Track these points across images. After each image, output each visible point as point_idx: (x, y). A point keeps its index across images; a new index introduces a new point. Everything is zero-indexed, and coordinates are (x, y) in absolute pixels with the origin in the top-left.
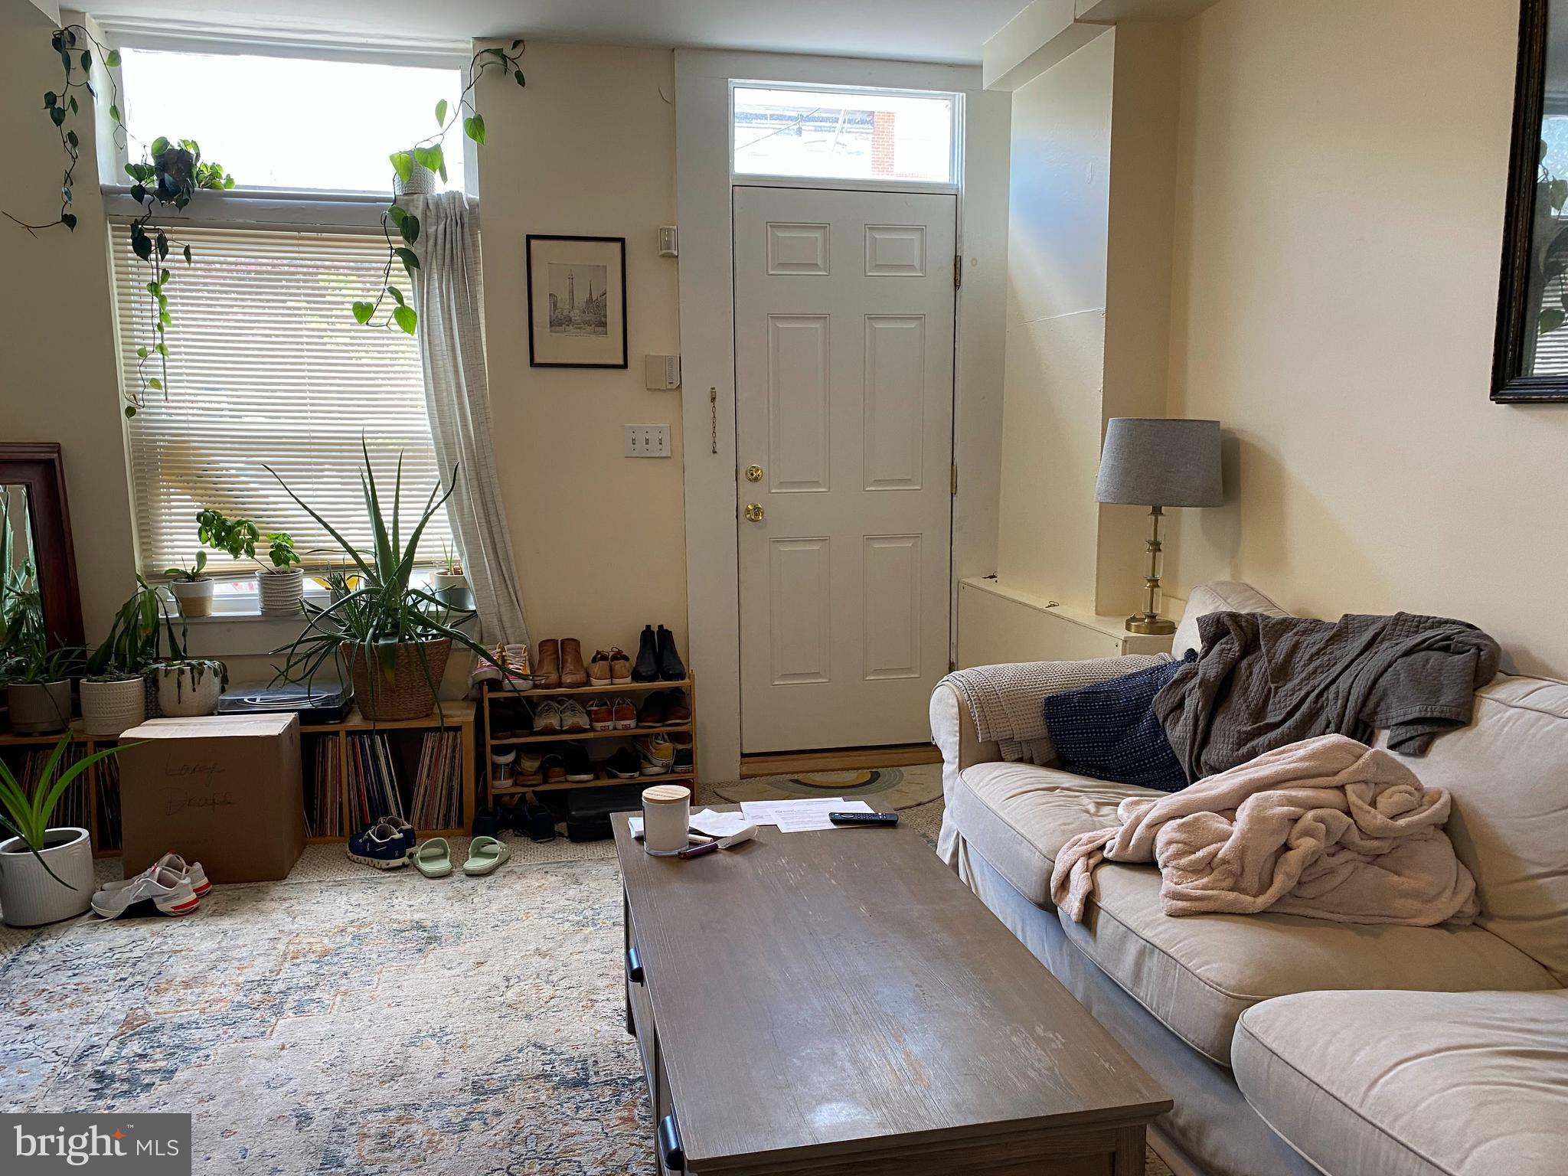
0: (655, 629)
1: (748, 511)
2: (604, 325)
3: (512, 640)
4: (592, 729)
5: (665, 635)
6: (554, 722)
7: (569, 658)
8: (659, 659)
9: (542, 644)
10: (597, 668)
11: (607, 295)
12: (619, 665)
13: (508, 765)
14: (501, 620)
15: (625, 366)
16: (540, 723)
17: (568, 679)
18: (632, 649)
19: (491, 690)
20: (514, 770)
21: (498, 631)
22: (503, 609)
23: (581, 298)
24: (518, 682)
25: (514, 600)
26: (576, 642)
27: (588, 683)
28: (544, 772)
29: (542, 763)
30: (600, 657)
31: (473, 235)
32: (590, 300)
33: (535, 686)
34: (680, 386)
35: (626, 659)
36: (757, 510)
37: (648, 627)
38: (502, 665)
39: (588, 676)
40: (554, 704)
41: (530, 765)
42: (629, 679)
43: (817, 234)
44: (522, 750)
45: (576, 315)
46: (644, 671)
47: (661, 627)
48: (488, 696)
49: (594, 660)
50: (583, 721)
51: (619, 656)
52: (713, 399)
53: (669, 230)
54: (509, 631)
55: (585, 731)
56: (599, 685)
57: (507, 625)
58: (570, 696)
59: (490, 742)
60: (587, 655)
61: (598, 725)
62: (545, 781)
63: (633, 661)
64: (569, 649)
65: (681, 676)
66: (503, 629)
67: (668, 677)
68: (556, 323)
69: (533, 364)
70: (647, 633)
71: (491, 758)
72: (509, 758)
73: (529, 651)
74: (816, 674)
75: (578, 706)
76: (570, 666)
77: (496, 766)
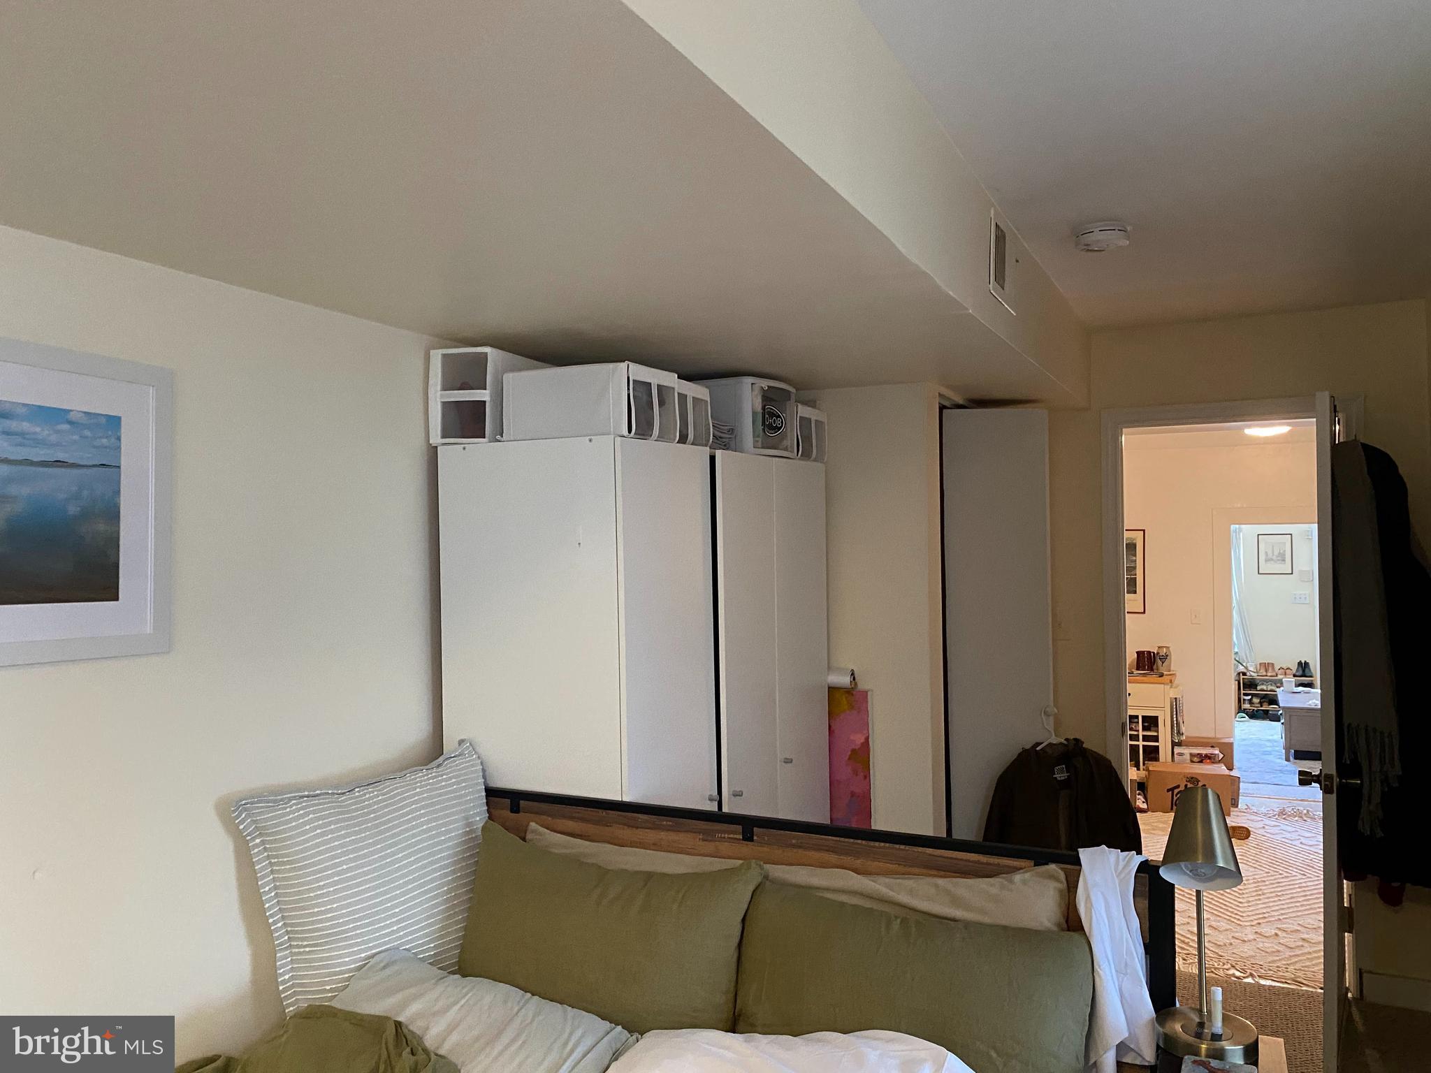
0: (1303, 662)
2: (1284, 560)
3: (1249, 661)
5: (1306, 664)
6: (1265, 687)
7: (1270, 669)
8: (1304, 671)
9: (1260, 664)
10: (1280, 672)
11: (1286, 551)
12: (1288, 672)
13: (1247, 699)
14: (1246, 655)
15: (1292, 574)
16: (1259, 688)
17: (1269, 674)
18: (1294, 668)
19: (1242, 675)
20: (1250, 702)
21: (1244, 658)
22: (1246, 652)
23: (1276, 553)
24: (1252, 673)
25: (1251, 649)
26: (1273, 664)
27: (1277, 675)
28: (1261, 703)
29: (1260, 701)
30: (1281, 668)
31: (1239, 535)
32: (1279, 553)
33: (1258, 676)
34: (1312, 580)
35: (1291, 670)
37: (1301, 661)
38: (1246, 668)
40: (1264, 683)
41: (1256, 700)
42: (1292, 676)
44: (1253, 695)
45: (1274, 558)
46: (1297, 674)
47: (1305, 661)
48: (1242, 677)
49: (1279, 670)
50: (1274, 688)
51: (1289, 669)
53: (1308, 531)
55: (1274, 691)
56: (1281, 677)
57: (1248, 656)
58: (1271, 681)
59: (1242, 692)
60: (1277, 668)
62: (1261, 706)
63: (1294, 672)
64: (1270, 665)
65: (1311, 677)
66: (1247, 657)
67: (1306, 677)
68: (1267, 561)
69: (1259, 573)
70: (1300, 663)
71: (1243, 697)
72: (1250, 697)
73: (1256, 665)
75: (1273, 684)
77: (1244, 700)
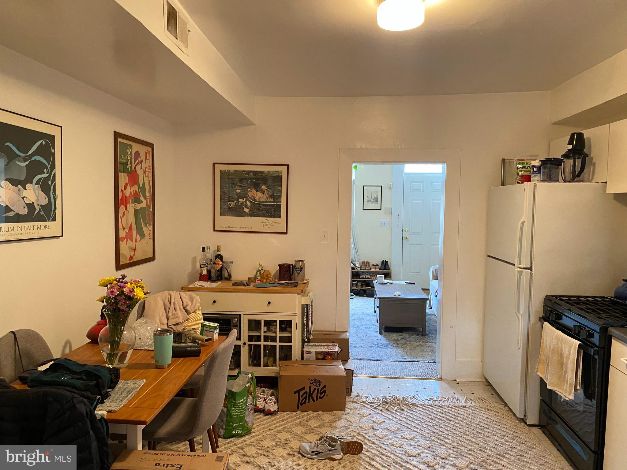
0: (385, 261)
1: (405, 238)
2: (377, 202)
3: (356, 261)
4: (371, 279)
5: (386, 262)
6: (364, 276)
7: (367, 265)
8: (385, 266)
9: (362, 262)
10: (373, 267)
11: (378, 196)
12: (377, 267)
13: (355, 284)
14: (355, 257)
15: (381, 209)
16: (361, 277)
17: (367, 269)
18: (380, 264)
19: (353, 269)
20: (356, 285)
21: (354, 259)
22: (355, 255)
23: (373, 197)
24: (358, 268)
25: (357, 254)
26: (369, 262)
27: (371, 270)
28: (362, 286)
29: (361, 285)
30: (373, 265)
32: (375, 197)
33: (361, 270)
34: (391, 213)
35: (378, 266)
36: (406, 238)
37: (383, 260)
38: (355, 265)
39: (371, 269)
40: (364, 274)
41: (359, 284)
42: (379, 269)
43: (421, 184)
44: (358, 281)
45: (372, 200)
46: (382, 268)
47: (386, 260)
49: (372, 266)
50: (370, 277)
51: (377, 265)
52: (398, 216)
53: (391, 184)
54: (356, 260)
55: (370, 279)
56: (373, 270)
57: (356, 258)
58: (367, 272)
59: (352, 279)
60: (371, 265)
61: (372, 278)
62: (362, 288)
63: (380, 266)
64: (367, 263)
65: (389, 270)
66: (355, 259)
67: (386, 270)
68: (368, 201)
69: (363, 209)
71: (353, 282)
72: (356, 282)
73: (360, 263)
74: (419, 273)
75: (368, 274)
76: (367, 266)
77: (353, 284)
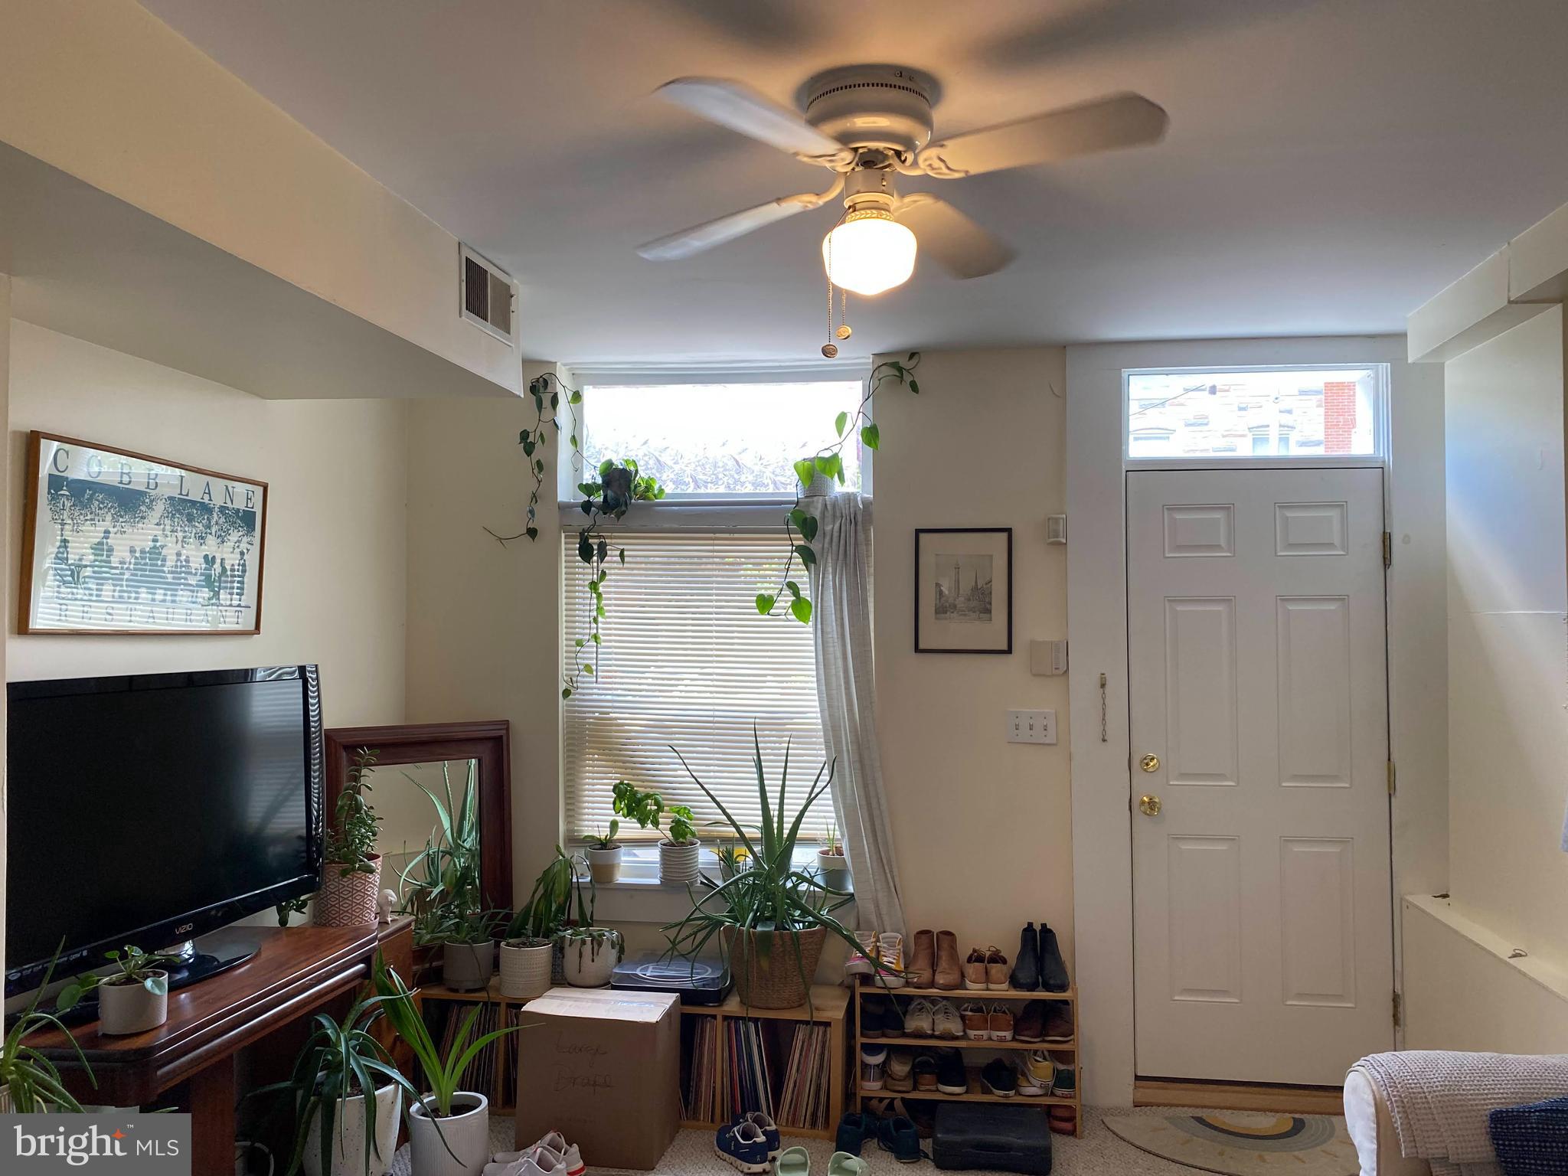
0: (1037, 927)
1: (1143, 803)
2: (989, 611)
3: (888, 928)
4: (965, 1037)
5: (1046, 931)
6: (926, 1024)
7: (945, 954)
8: (1041, 970)
9: (918, 935)
10: (972, 969)
11: (993, 583)
12: (996, 969)
13: (878, 1066)
14: (877, 906)
15: (1009, 651)
16: (912, 1024)
17: (940, 979)
18: (1011, 948)
19: (862, 984)
20: (883, 1070)
21: (874, 918)
22: (880, 895)
23: (966, 586)
24: (891, 980)
25: (894, 890)
26: (949, 934)
27: (961, 986)
28: (915, 1075)
29: (913, 1068)
30: (976, 957)
31: (866, 531)
32: (975, 589)
33: (908, 984)
34: (1067, 672)
35: (1004, 961)
36: (1152, 804)
37: (1030, 925)
38: (876, 962)
39: (963, 976)
40: (928, 1005)
41: (900, 1069)
42: (1005, 986)
43: (1221, 515)
44: (892, 1050)
45: (960, 602)
46: (1023, 977)
47: (1044, 926)
48: (860, 990)
49: (969, 960)
50: (954, 1026)
51: (996, 958)
52: (1103, 686)
53: (1057, 520)
54: (886, 918)
55: (956, 1038)
56: (974, 989)
57: (884, 910)
58: (944, 999)
59: (860, 1040)
60: (963, 953)
61: (972, 1033)
62: (915, 1089)
63: (1012, 961)
64: (945, 945)
65: (1063, 988)
66: (879, 915)
67: (1048, 988)
68: (941, 610)
69: (917, 650)
70: (1029, 929)
71: (862, 1057)
72: (879, 1059)
73: (904, 941)
74: (1225, 993)
75: (952, 1009)
76: (944, 964)
77: (865, 1066)
